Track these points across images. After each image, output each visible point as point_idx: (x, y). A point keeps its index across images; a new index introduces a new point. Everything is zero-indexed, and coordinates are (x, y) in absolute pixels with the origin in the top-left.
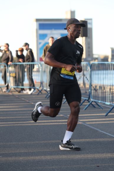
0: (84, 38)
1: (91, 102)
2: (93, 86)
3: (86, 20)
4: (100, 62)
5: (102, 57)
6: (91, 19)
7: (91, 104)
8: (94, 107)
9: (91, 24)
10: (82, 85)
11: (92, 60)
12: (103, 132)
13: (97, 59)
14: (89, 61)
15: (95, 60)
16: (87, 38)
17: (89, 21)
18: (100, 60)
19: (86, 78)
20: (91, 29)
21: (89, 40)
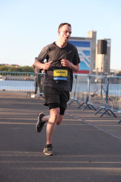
0: (103, 55)
1: (107, 110)
2: (109, 97)
3: (106, 40)
4: (115, 76)
5: (117, 72)
6: (110, 40)
7: (107, 111)
8: (110, 115)
9: (110, 43)
10: (100, 95)
11: (109, 75)
12: (116, 136)
13: (113, 73)
14: (106, 75)
15: (111, 75)
16: (106, 55)
17: (108, 41)
18: (116, 75)
19: (104, 89)
20: (110, 48)
21: (107, 57)
